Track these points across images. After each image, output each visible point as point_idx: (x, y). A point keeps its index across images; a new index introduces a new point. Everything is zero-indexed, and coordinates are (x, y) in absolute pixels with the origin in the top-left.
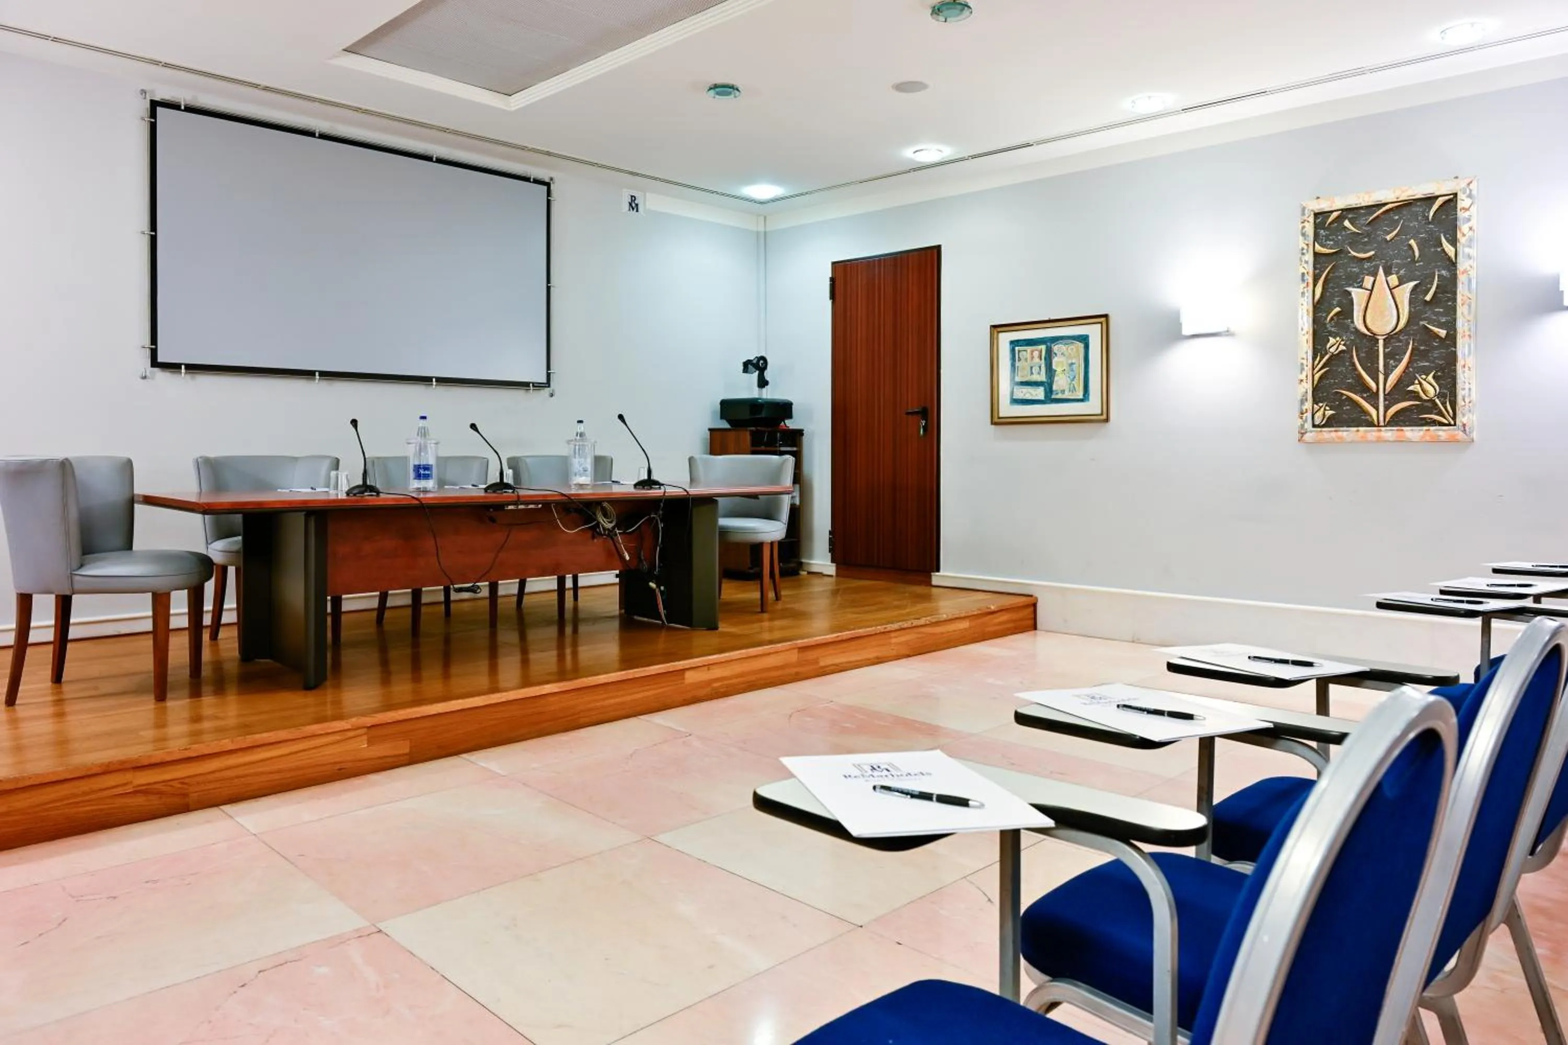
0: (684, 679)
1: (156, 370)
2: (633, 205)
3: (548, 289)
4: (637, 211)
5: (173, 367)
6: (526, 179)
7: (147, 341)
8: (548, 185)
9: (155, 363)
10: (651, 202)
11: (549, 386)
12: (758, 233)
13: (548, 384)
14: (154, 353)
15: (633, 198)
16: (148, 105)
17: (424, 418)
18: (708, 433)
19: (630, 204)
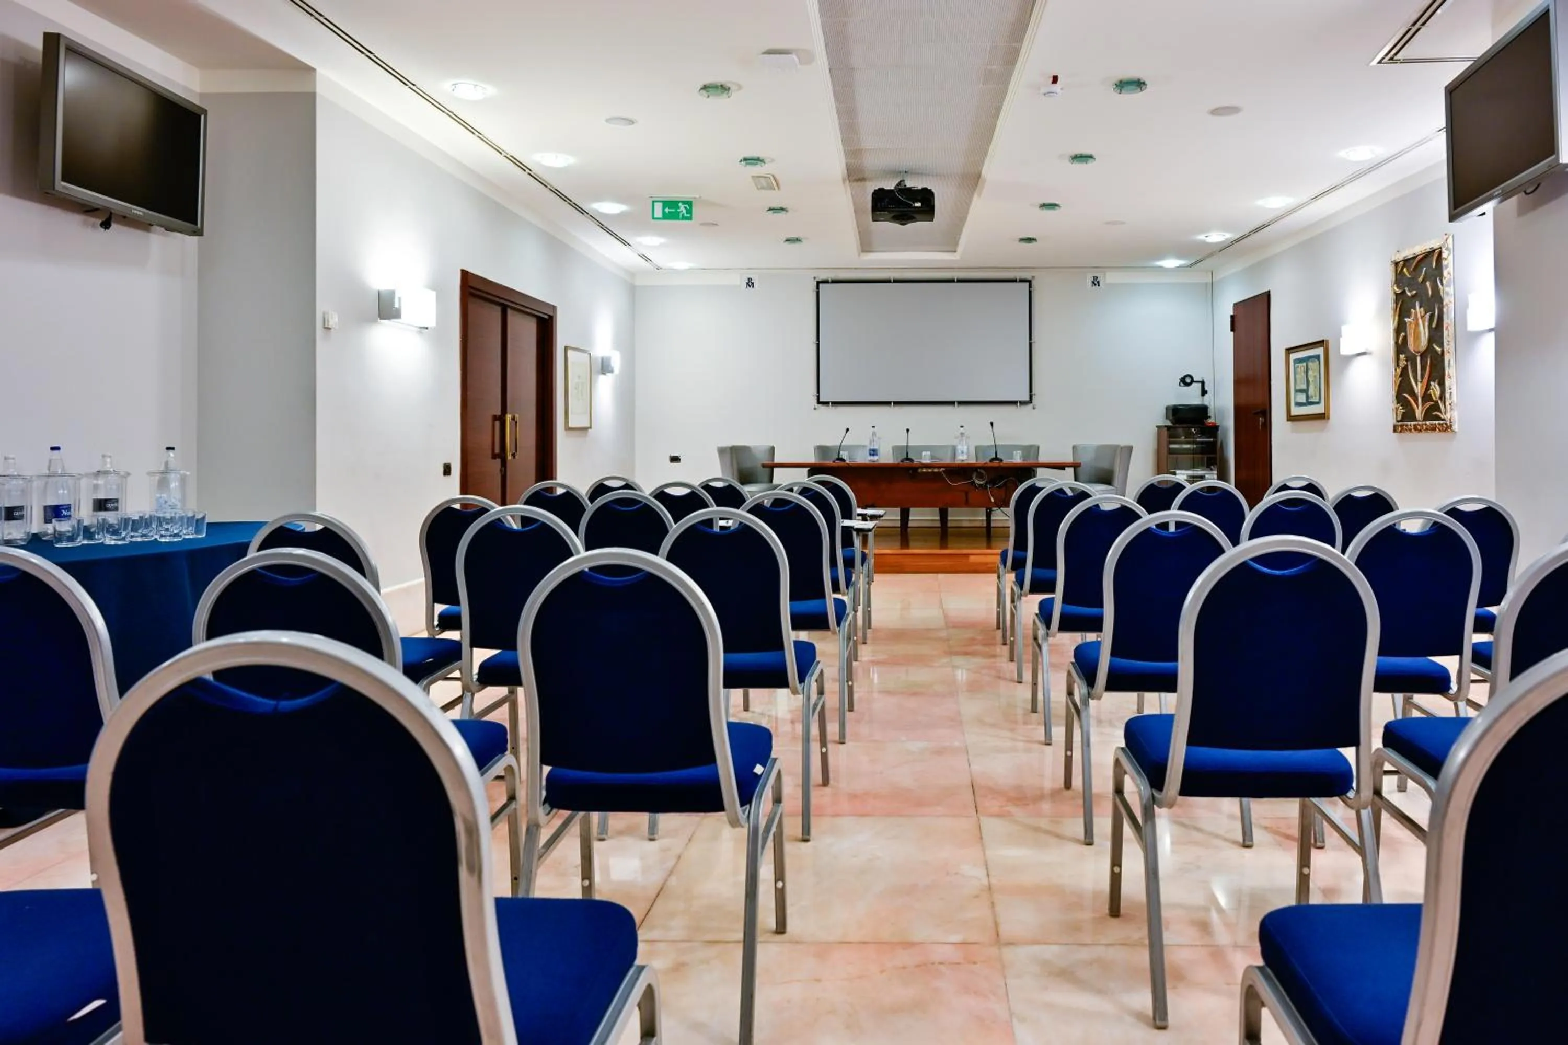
0: (968, 559)
1: (820, 405)
2: (1096, 282)
3: (1030, 345)
4: (1099, 285)
5: (826, 403)
6: (1014, 281)
7: (815, 393)
8: (1030, 282)
9: (819, 402)
10: (1109, 278)
11: (1031, 403)
12: (1206, 284)
13: (1031, 401)
14: (818, 397)
15: (1095, 278)
16: (816, 283)
17: (873, 427)
18: (1156, 429)
19: (1093, 282)
